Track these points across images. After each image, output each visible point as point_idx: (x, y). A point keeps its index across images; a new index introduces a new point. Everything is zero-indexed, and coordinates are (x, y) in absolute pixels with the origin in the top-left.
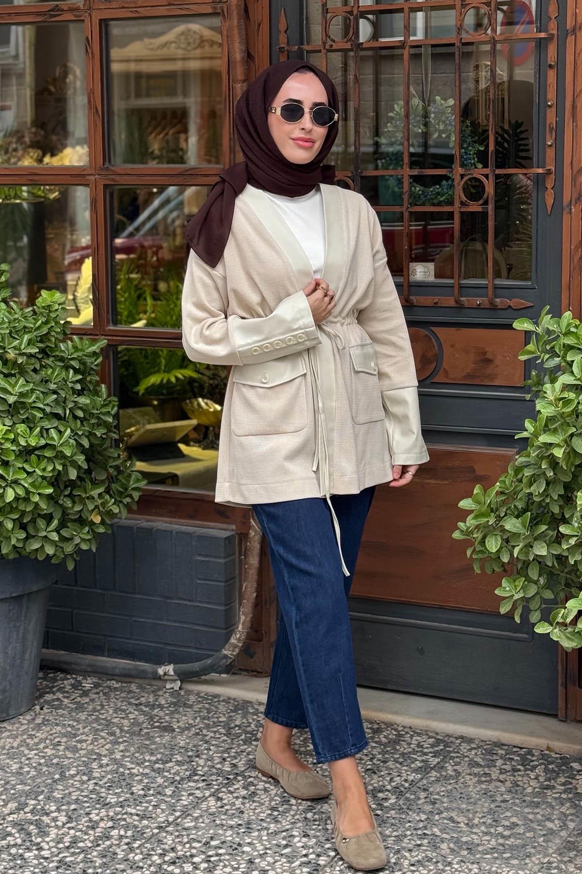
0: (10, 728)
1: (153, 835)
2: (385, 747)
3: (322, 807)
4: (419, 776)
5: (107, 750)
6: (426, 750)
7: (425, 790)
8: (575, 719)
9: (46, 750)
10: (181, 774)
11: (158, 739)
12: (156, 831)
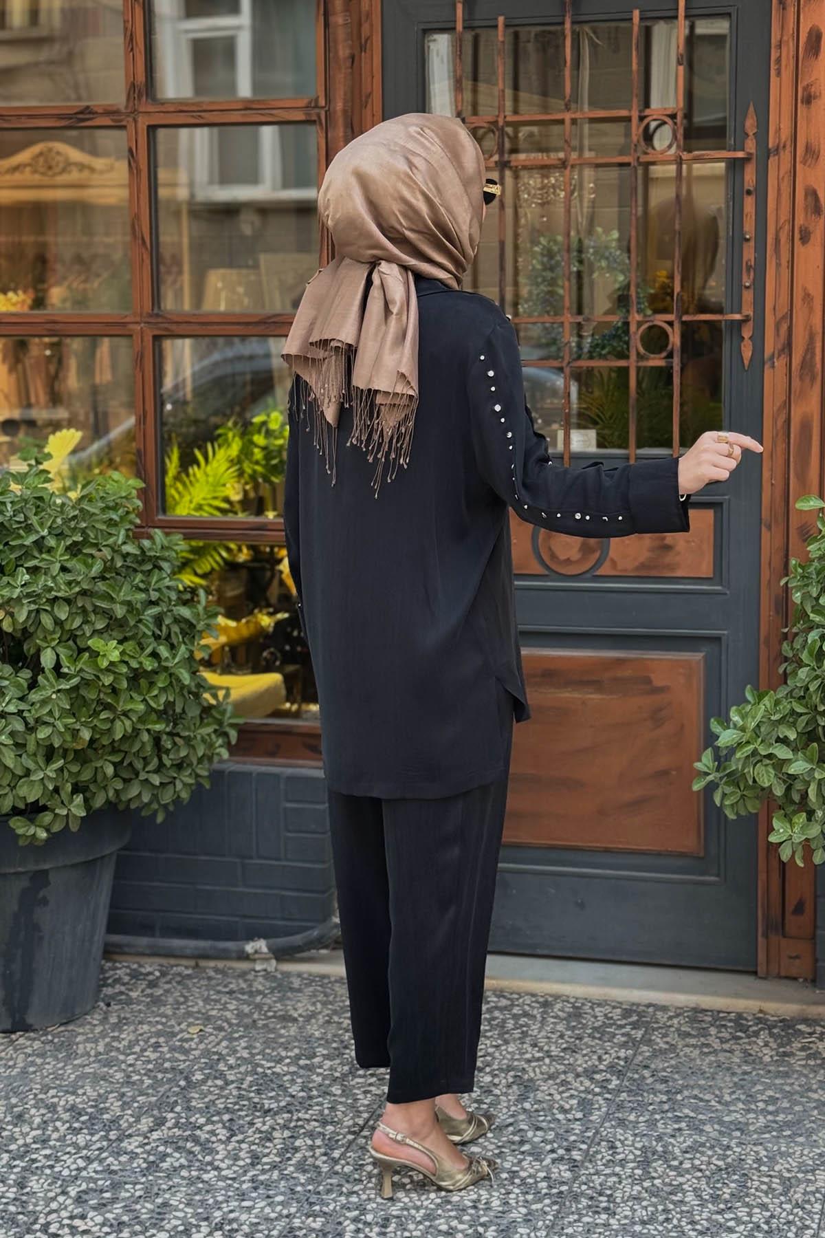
0: (81, 1030)
1: (350, 1143)
2: (568, 1023)
3: (535, 1095)
4: (630, 1052)
5: (227, 1047)
6: (619, 1022)
7: (646, 1067)
8: (779, 973)
9: (146, 1054)
10: (339, 1070)
11: (283, 1031)
12: (351, 1137)
